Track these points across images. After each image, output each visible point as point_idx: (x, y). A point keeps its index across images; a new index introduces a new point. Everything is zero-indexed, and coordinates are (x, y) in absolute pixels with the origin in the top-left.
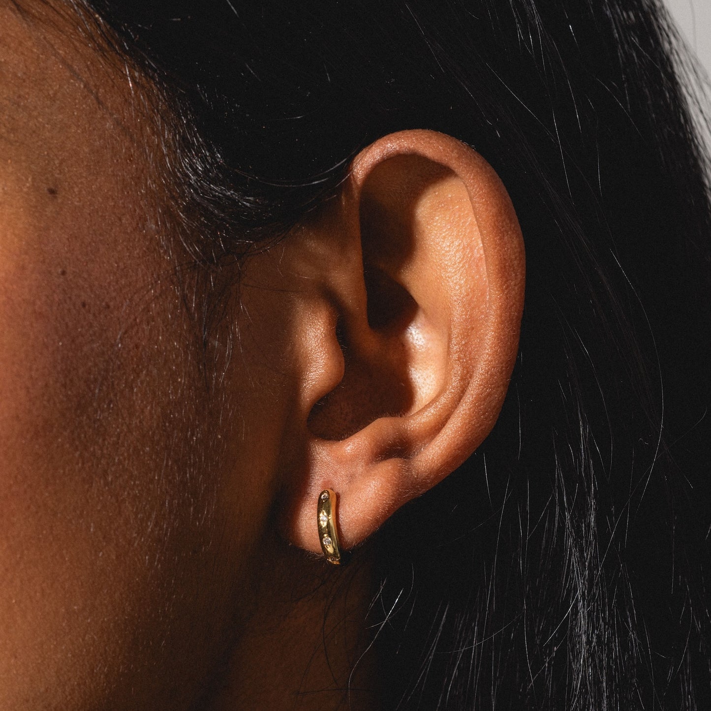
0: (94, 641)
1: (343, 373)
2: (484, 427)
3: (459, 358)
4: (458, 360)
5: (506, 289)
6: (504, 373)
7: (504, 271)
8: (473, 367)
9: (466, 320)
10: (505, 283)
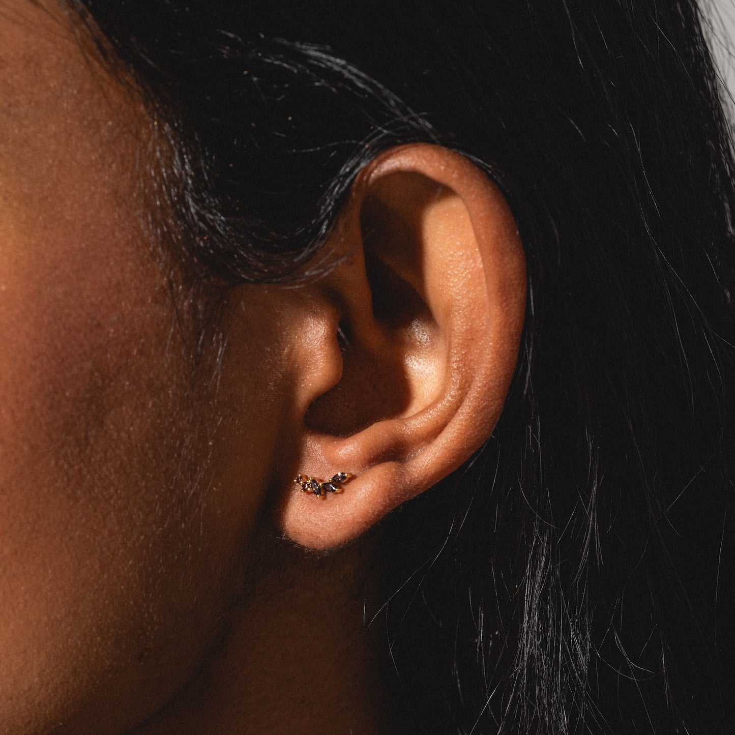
0: (77, 644)
1: (341, 376)
2: (480, 437)
3: (458, 368)
4: (457, 369)
5: (506, 306)
6: (502, 387)
7: (503, 291)
8: (472, 377)
9: (467, 330)
10: (506, 301)
